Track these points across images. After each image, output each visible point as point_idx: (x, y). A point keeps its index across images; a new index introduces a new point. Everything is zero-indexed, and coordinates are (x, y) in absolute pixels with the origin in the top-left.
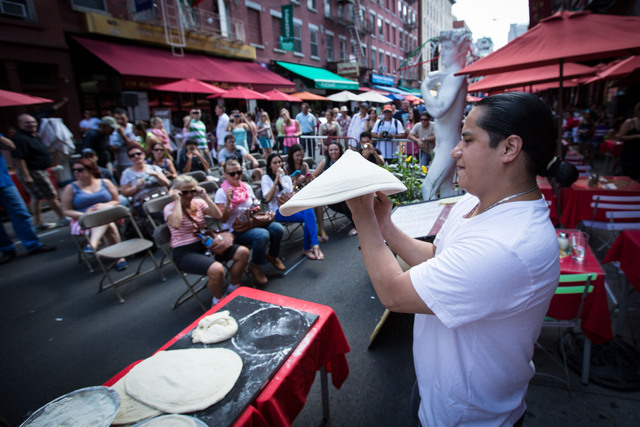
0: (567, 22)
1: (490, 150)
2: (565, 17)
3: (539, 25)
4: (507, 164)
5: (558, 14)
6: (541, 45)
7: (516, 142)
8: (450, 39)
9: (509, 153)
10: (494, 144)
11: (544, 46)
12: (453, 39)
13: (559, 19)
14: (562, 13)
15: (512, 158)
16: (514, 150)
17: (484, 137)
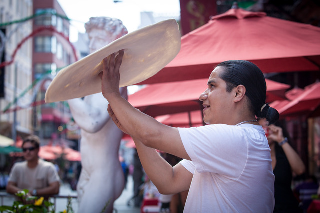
0: (242, 23)
1: (226, 93)
2: (239, 17)
3: (211, 22)
4: (237, 103)
5: (231, 12)
6: (218, 46)
7: (242, 89)
8: (103, 28)
9: (238, 96)
10: (229, 90)
11: (221, 48)
12: (107, 28)
13: (233, 18)
14: (236, 11)
15: (240, 99)
16: (241, 94)
17: (223, 85)
